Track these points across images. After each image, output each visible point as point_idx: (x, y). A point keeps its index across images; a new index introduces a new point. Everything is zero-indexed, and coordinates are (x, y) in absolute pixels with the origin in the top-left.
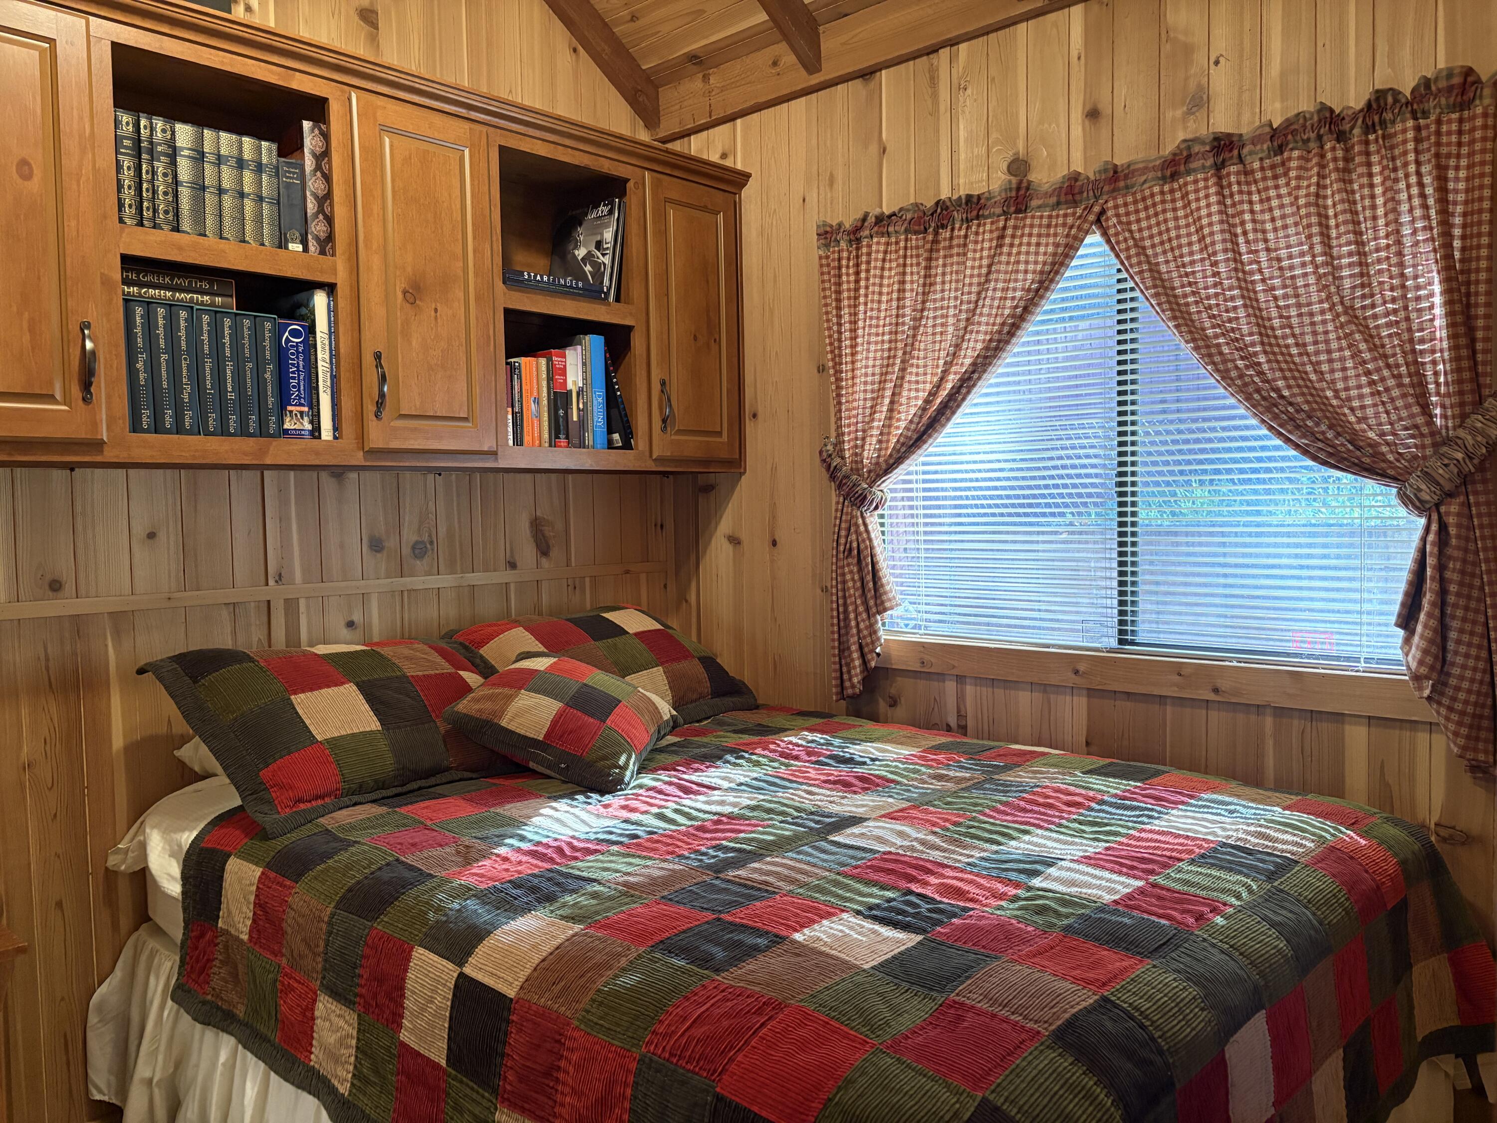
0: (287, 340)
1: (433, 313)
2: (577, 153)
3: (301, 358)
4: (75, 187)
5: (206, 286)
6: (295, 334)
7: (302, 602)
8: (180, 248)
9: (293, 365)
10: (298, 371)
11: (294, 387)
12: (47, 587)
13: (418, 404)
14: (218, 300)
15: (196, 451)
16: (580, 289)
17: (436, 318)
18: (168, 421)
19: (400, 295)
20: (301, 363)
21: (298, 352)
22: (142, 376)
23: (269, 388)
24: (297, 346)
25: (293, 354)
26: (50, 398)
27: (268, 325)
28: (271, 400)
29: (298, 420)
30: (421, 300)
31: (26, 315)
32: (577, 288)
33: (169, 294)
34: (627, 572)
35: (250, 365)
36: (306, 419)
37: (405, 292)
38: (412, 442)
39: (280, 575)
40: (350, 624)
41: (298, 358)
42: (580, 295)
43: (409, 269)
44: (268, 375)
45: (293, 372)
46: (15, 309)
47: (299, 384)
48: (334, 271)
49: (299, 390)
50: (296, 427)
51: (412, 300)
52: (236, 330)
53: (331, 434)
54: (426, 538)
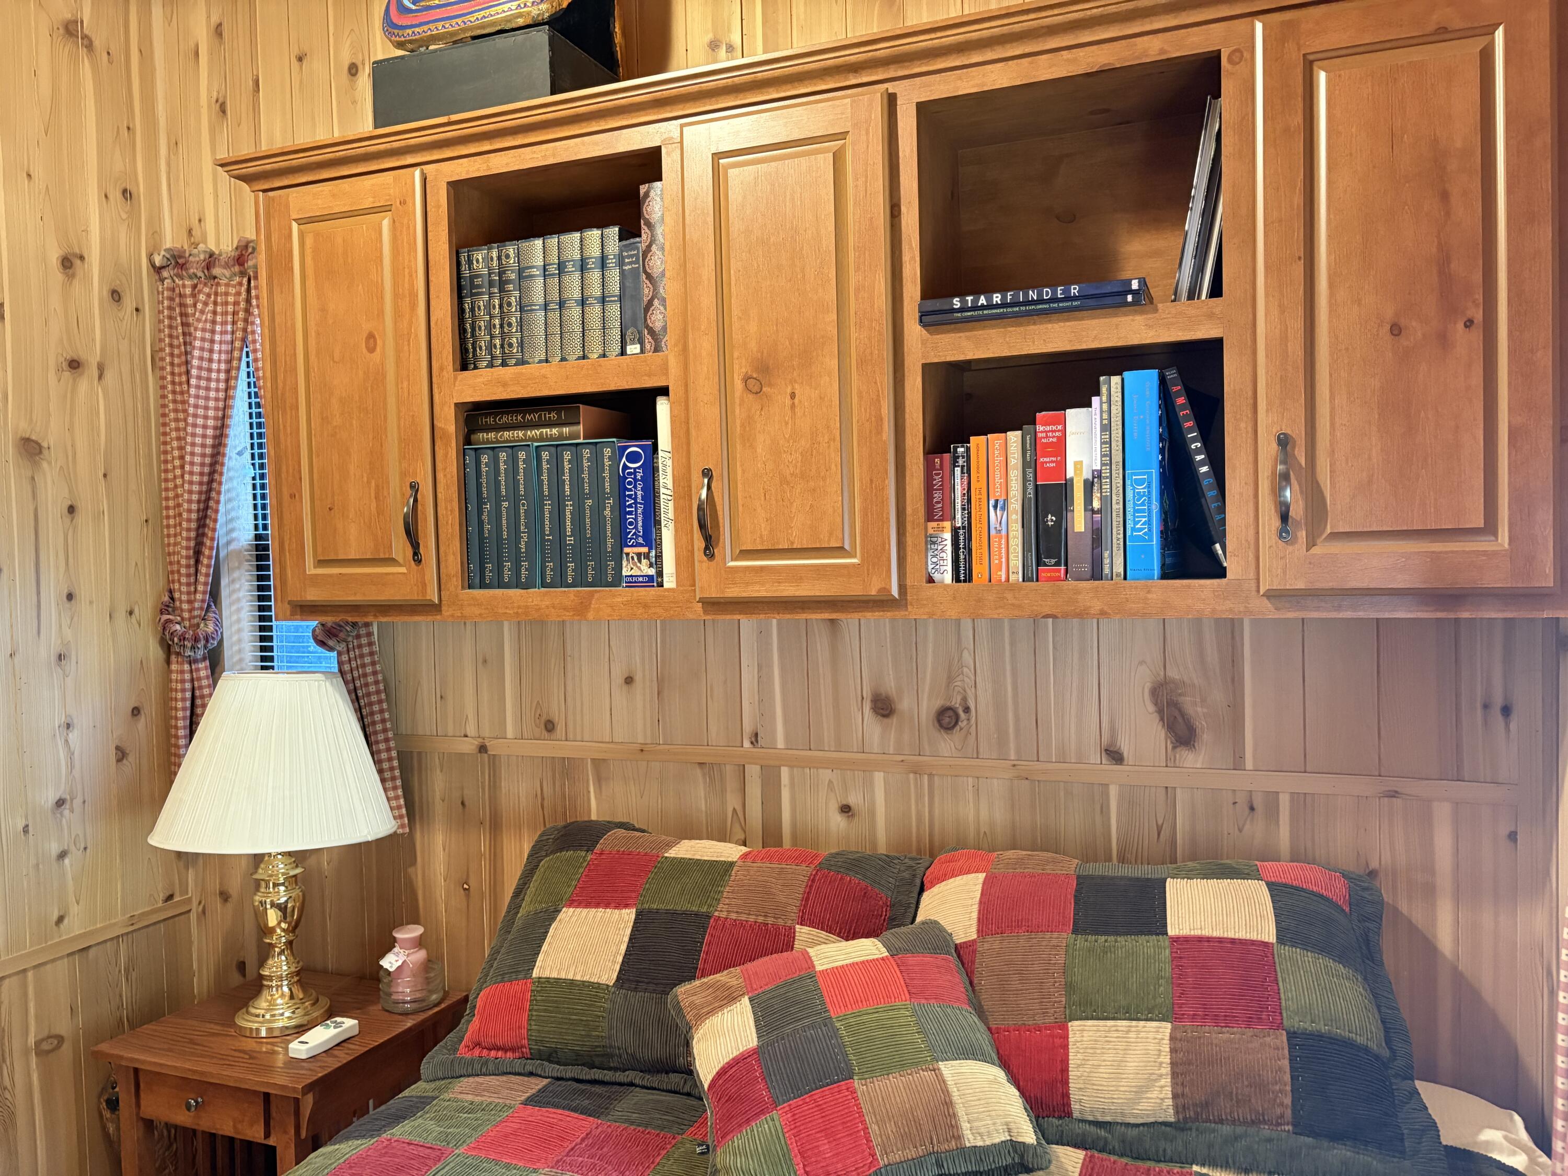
0: (625, 467)
1: (788, 401)
2: (1080, 52)
3: (639, 487)
4: (406, 348)
5: (554, 416)
6: (633, 457)
7: (785, 772)
8: (505, 385)
9: (630, 496)
10: (636, 503)
11: (631, 524)
12: (543, 727)
13: (765, 533)
14: (566, 430)
15: (519, 607)
16: (1075, 298)
17: (793, 406)
18: (507, 575)
19: (739, 384)
20: (639, 493)
21: (635, 479)
22: (487, 527)
23: (609, 527)
24: (635, 473)
25: (630, 483)
26: (391, 561)
27: (607, 452)
28: (610, 542)
29: (635, 564)
30: (770, 385)
31: (373, 484)
32: (1068, 298)
33: (521, 434)
34: (1394, 794)
35: (589, 502)
36: (644, 561)
37: (746, 379)
38: (757, 588)
39: (756, 735)
40: (846, 809)
41: (635, 487)
42: (1076, 309)
43: (753, 345)
44: (607, 512)
45: (630, 506)
46: (365, 479)
47: (636, 519)
48: (665, 370)
49: (636, 528)
50: (633, 573)
51: (756, 389)
52: (577, 461)
53: (674, 579)
54: (956, 702)
